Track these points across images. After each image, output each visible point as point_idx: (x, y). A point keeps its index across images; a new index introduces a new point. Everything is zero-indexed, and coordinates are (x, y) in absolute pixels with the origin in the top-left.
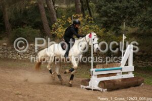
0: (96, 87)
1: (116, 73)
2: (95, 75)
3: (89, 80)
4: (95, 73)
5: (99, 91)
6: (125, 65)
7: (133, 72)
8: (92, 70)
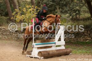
0: (36, 56)
1: (52, 46)
2: (35, 48)
3: (32, 51)
4: (35, 46)
5: (38, 58)
6: (58, 41)
7: (65, 46)
8: (34, 44)
